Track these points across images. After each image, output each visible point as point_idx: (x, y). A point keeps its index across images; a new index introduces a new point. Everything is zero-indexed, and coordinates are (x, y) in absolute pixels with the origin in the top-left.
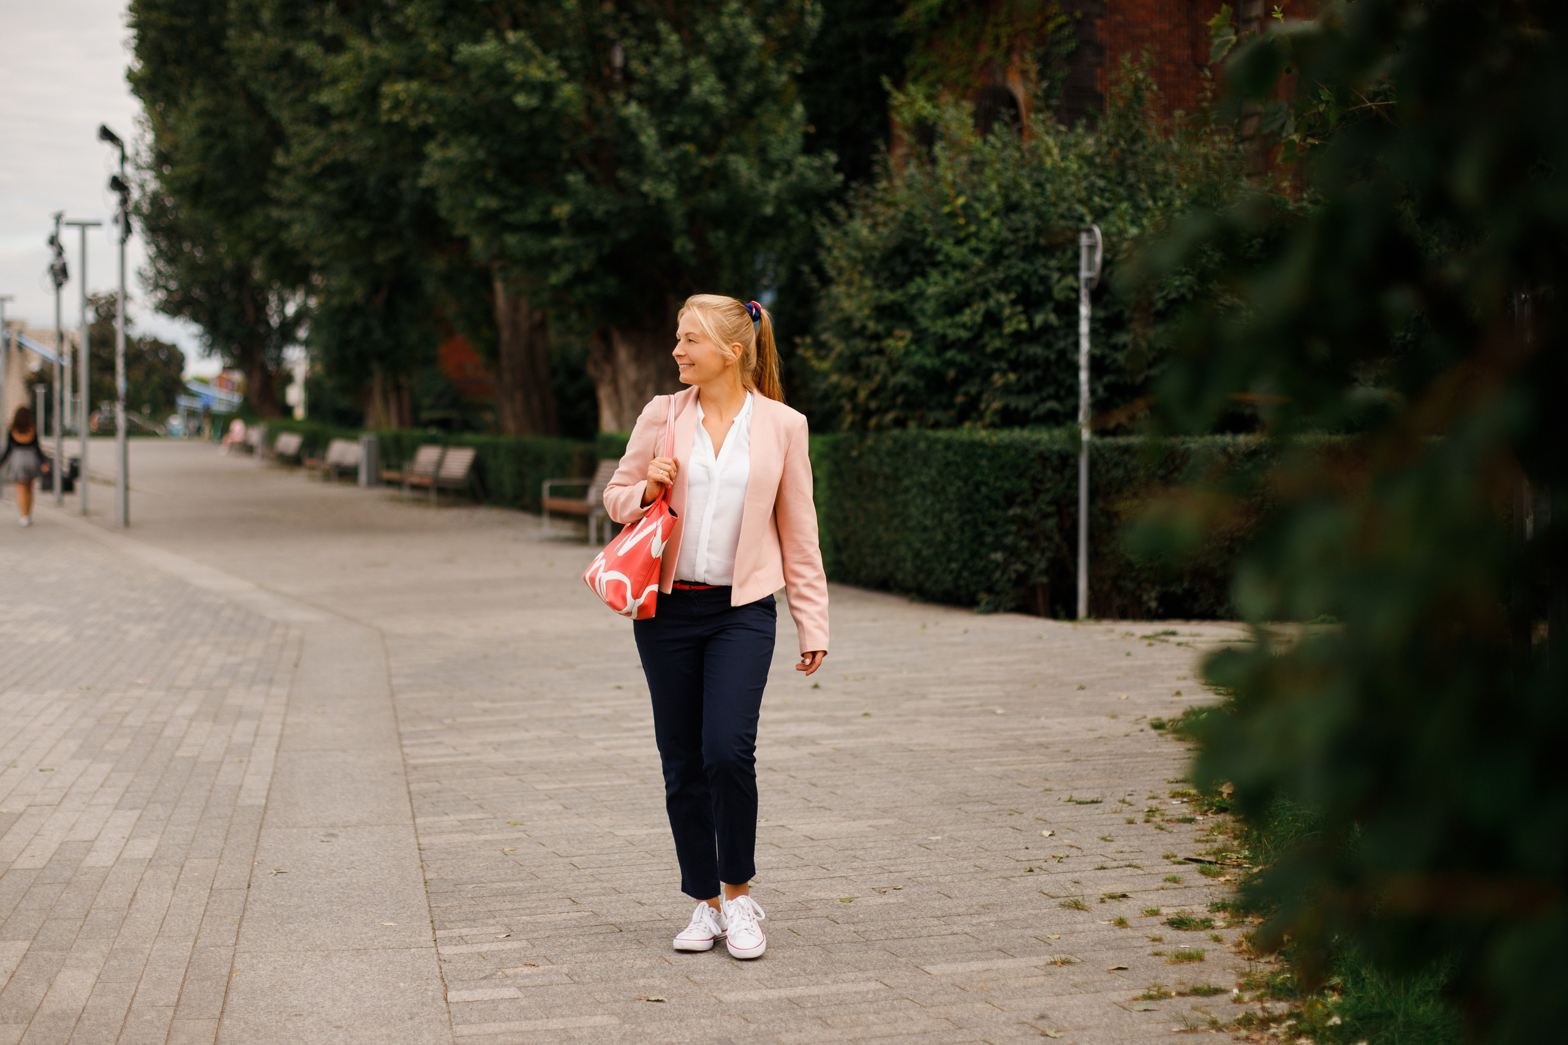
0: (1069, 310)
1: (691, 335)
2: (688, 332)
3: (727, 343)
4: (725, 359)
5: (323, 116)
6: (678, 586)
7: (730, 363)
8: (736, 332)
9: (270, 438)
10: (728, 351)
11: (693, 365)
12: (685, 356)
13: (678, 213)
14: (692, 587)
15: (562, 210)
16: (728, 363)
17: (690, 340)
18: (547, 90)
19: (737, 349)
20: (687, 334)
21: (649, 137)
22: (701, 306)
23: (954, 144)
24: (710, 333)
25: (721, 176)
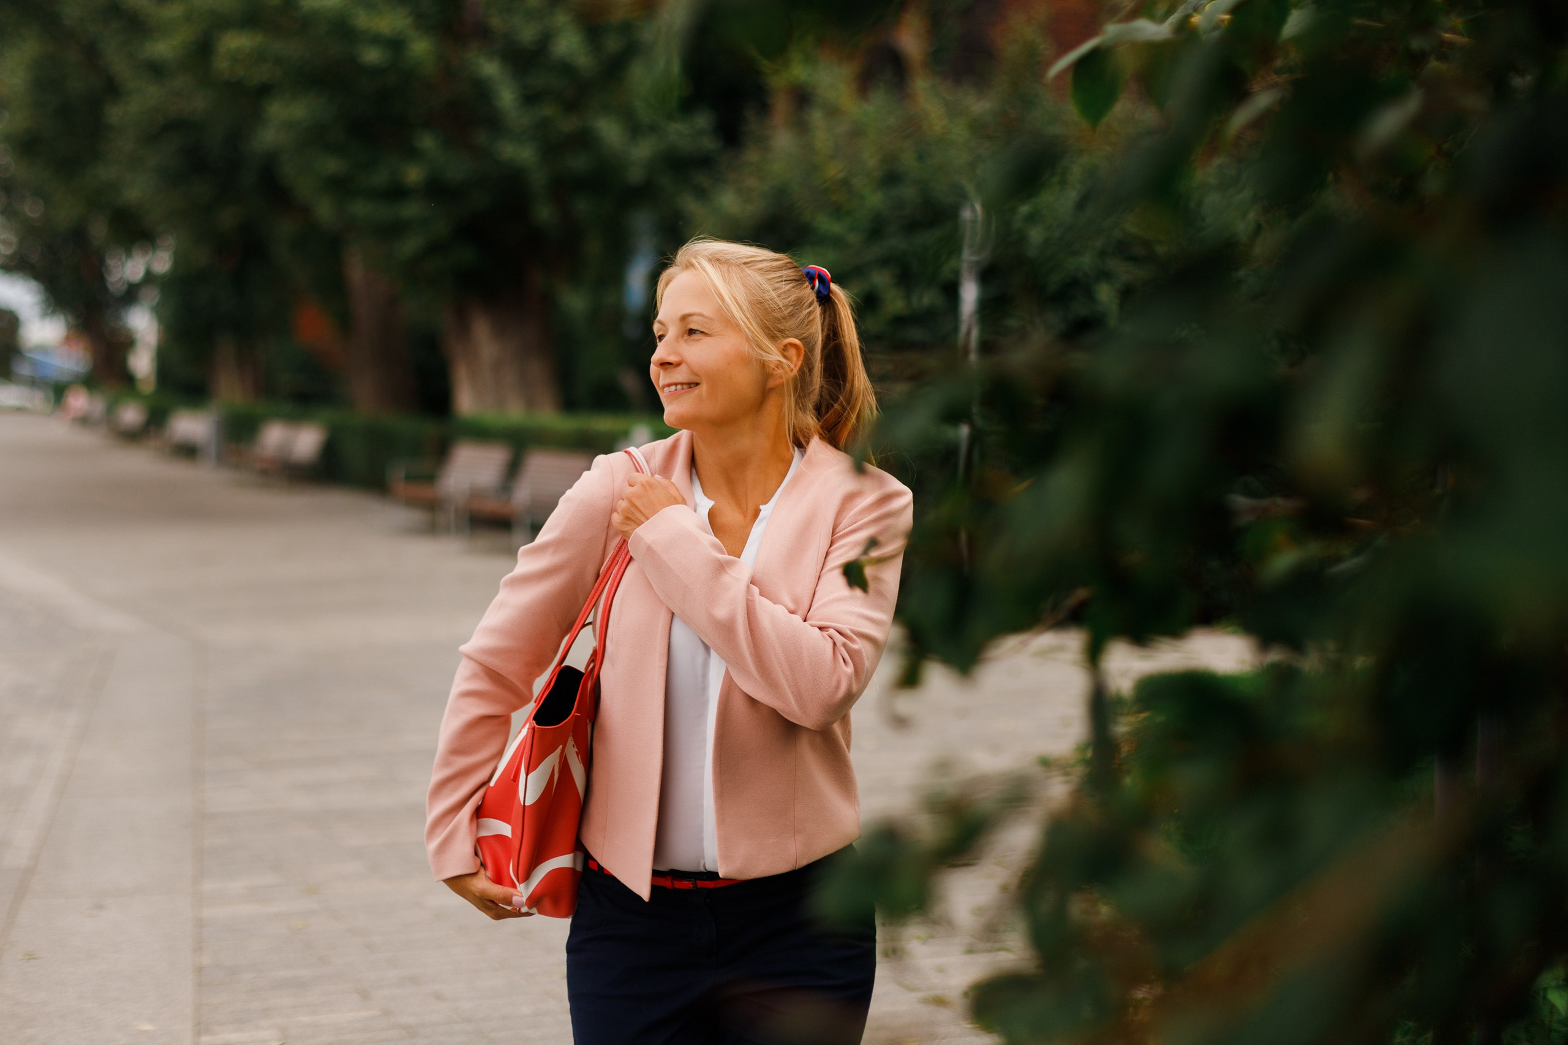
0: (952, 291)
1: (695, 318)
2: (687, 311)
3: (773, 338)
4: (765, 372)
5: (156, 70)
6: (666, 883)
7: (778, 382)
8: (792, 315)
9: (111, 410)
10: (774, 356)
11: (697, 384)
12: (679, 364)
13: (538, 179)
14: (700, 884)
15: (414, 174)
16: (771, 383)
17: (691, 332)
18: (396, 45)
19: (792, 352)
20: (684, 318)
21: (507, 97)
22: (716, 260)
23: (833, 112)
24: (738, 314)
25: (584, 139)
